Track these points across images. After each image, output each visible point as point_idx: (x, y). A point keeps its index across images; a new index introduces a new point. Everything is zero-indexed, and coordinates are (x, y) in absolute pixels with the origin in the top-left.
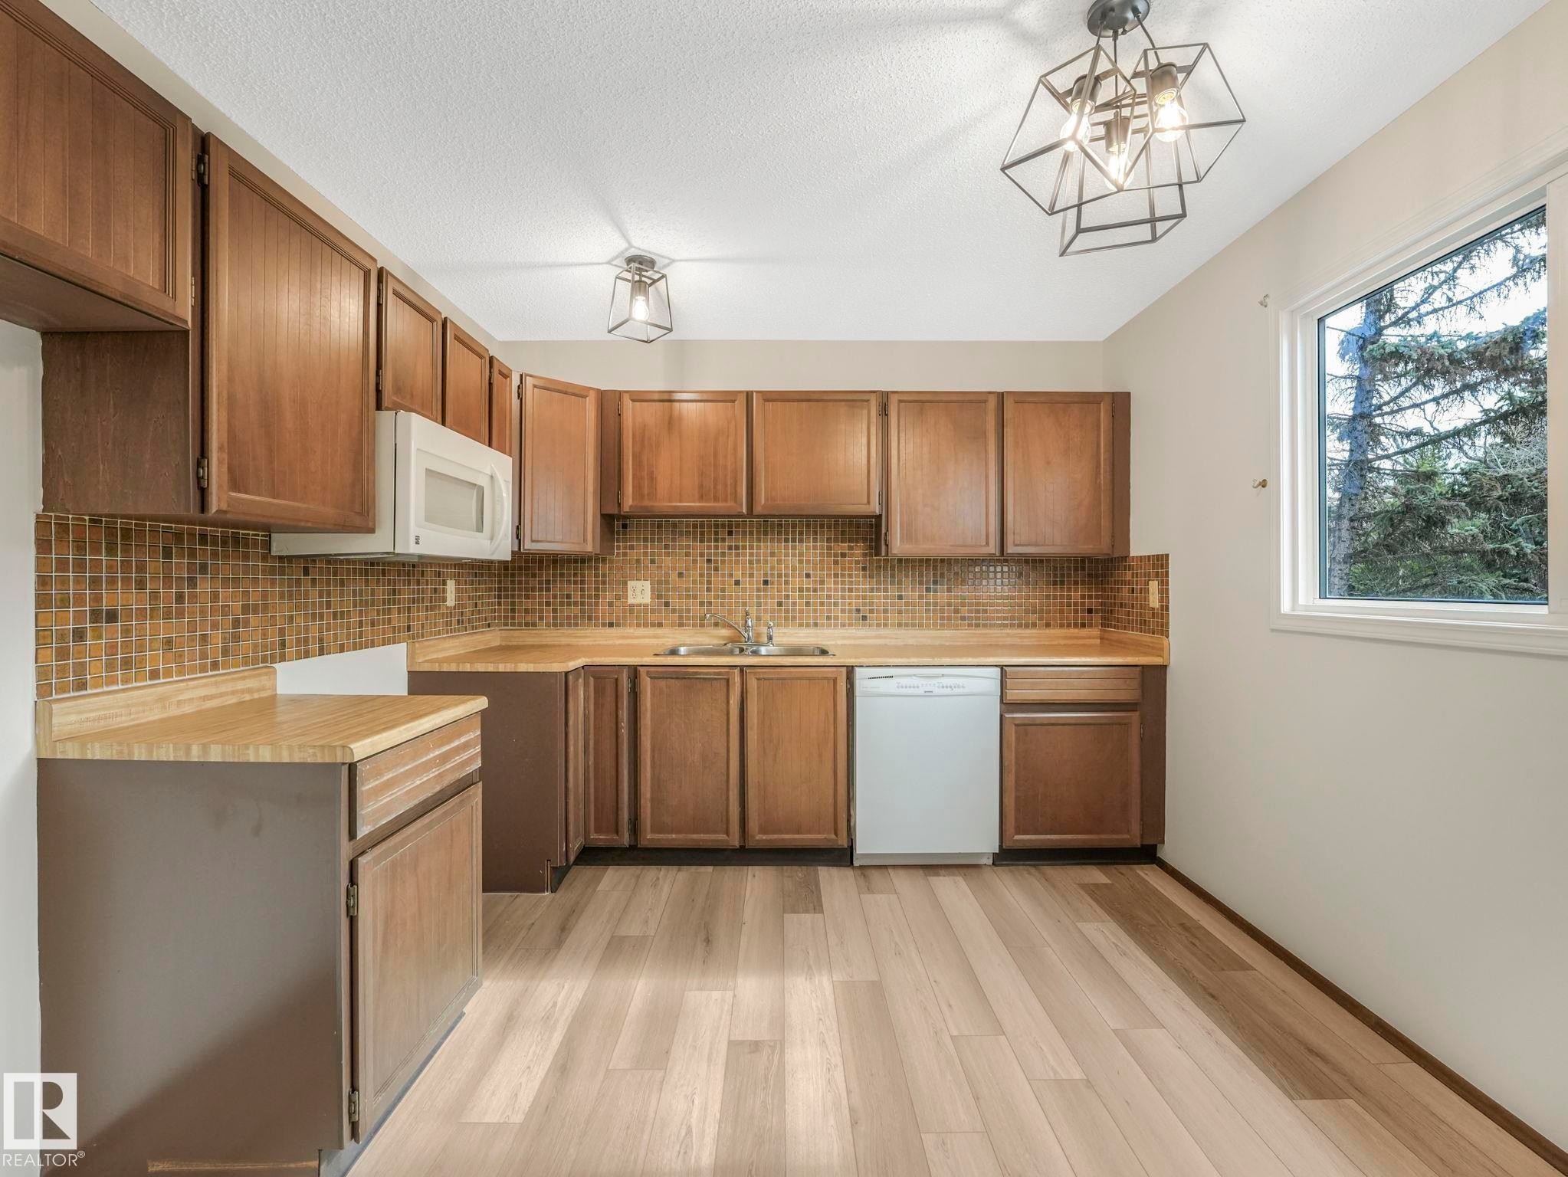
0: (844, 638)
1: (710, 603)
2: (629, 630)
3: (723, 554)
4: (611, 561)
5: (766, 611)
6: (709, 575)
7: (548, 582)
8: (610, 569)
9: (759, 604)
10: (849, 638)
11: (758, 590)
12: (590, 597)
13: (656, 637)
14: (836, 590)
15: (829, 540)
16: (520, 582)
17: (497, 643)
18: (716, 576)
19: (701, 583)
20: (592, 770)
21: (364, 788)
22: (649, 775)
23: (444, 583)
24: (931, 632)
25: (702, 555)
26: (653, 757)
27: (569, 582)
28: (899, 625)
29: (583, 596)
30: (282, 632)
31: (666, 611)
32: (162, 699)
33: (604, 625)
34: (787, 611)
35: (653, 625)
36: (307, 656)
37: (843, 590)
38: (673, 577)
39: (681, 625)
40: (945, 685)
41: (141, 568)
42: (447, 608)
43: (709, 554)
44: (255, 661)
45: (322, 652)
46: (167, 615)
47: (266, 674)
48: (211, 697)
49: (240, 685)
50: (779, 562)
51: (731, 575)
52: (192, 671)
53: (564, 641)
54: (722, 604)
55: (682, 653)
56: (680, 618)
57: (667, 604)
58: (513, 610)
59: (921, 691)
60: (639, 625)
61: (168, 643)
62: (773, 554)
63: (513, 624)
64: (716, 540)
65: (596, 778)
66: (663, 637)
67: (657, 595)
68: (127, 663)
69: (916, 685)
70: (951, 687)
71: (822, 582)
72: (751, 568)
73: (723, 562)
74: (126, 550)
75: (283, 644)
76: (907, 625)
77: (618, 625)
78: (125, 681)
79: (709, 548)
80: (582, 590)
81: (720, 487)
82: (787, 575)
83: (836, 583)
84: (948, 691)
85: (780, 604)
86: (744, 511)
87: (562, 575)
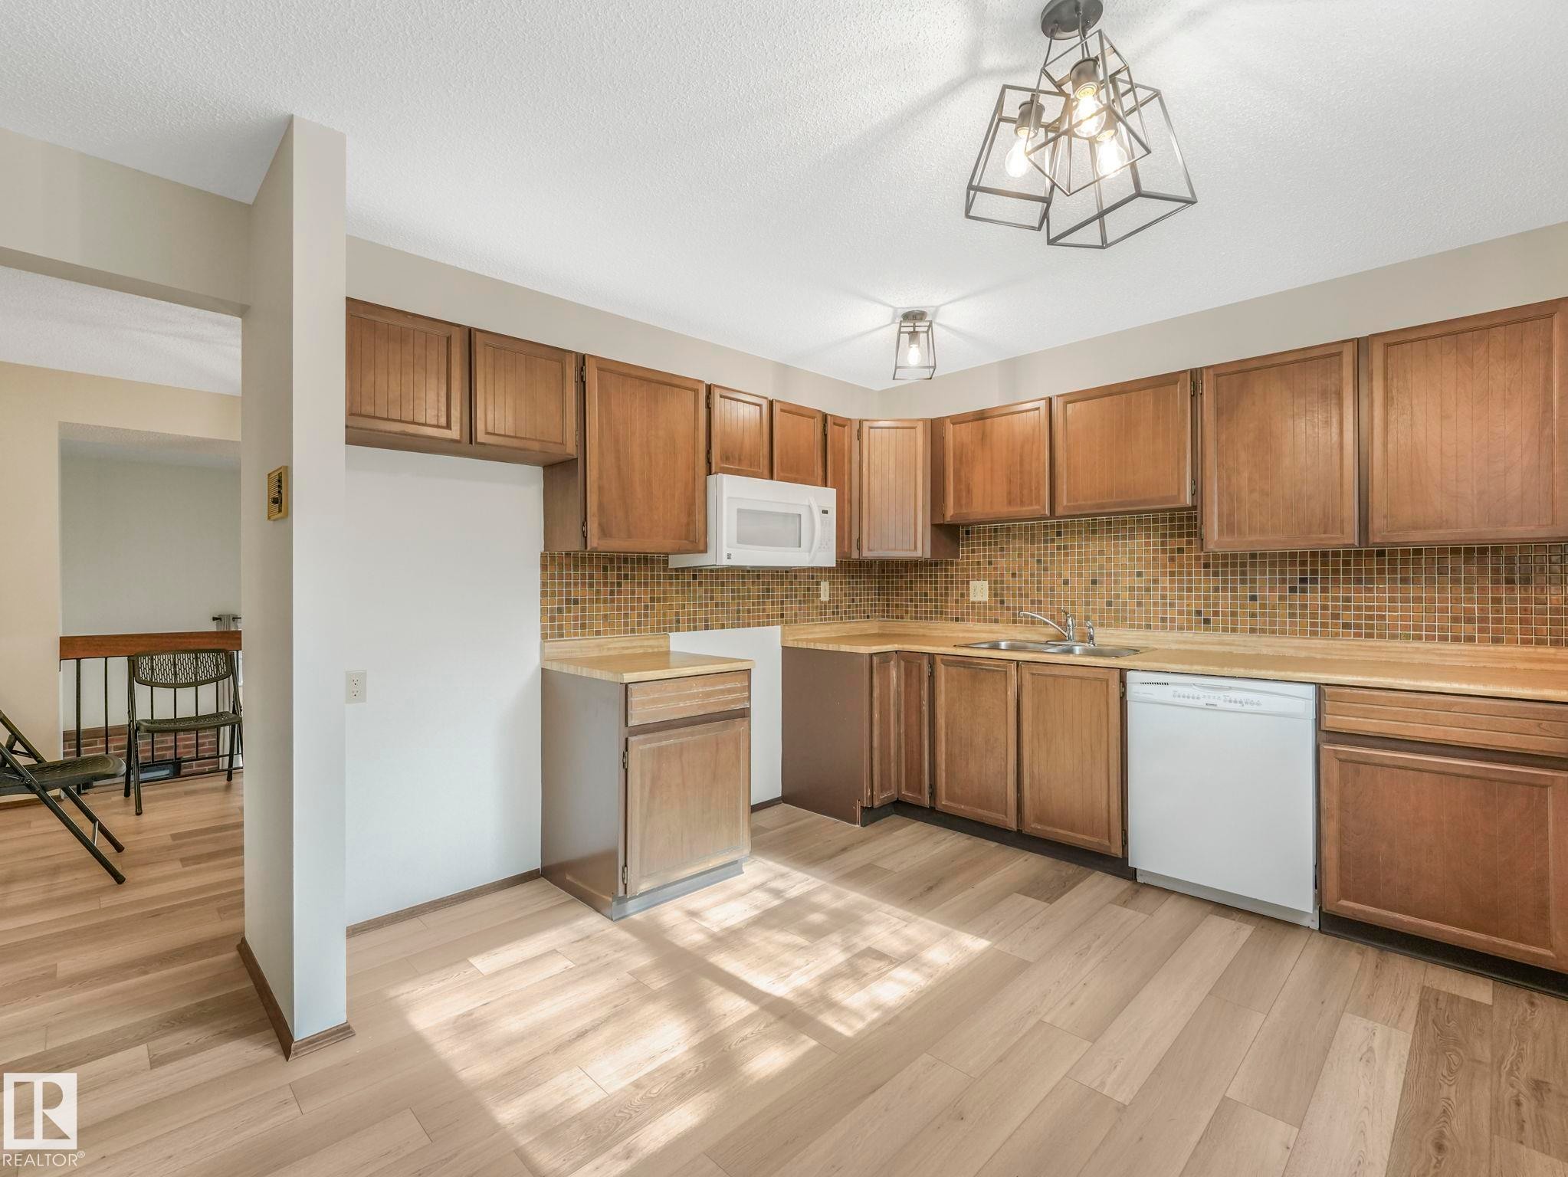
0: (1180, 642)
1: (1040, 602)
2: (970, 625)
3: (1052, 554)
4: (957, 564)
5: (1094, 611)
6: (1039, 575)
7: (911, 582)
8: (957, 570)
9: (1087, 604)
10: (1185, 642)
11: (1087, 589)
12: (941, 595)
13: (991, 632)
14: (1172, 590)
15: (1164, 536)
16: (892, 583)
17: (876, 631)
18: (1046, 576)
19: (1033, 583)
20: (903, 737)
21: (634, 699)
22: (943, 749)
23: (818, 583)
24: (1297, 641)
25: (1033, 556)
26: (947, 734)
27: (926, 582)
28: (1253, 631)
29: (936, 595)
30: (677, 614)
31: (1002, 608)
32: (599, 646)
33: (952, 619)
34: (1117, 611)
35: (991, 621)
36: (695, 629)
37: (1181, 589)
38: (1008, 578)
39: (1014, 622)
40: (1233, 699)
41: (591, 577)
42: (821, 602)
43: (1040, 555)
44: (659, 630)
45: (707, 628)
46: (605, 601)
47: (662, 638)
48: (627, 648)
49: (646, 643)
50: (1109, 560)
51: (1060, 575)
52: (619, 632)
53: (921, 631)
54: (1052, 603)
55: (1003, 647)
56: (1014, 615)
57: (1002, 602)
58: (888, 605)
59: (1202, 703)
60: (979, 621)
61: (605, 617)
62: (1101, 553)
63: (888, 617)
64: (1046, 541)
65: (906, 744)
66: (997, 633)
67: (994, 593)
68: (583, 626)
69: (1196, 696)
70: (1241, 702)
71: (1156, 581)
72: (1080, 568)
73: (1052, 562)
74: (584, 568)
75: (678, 621)
76: (1263, 631)
77: (963, 620)
78: (583, 635)
79: (1039, 549)
80: (936, 589)
81: (1025, 492)
82: (1116, 574)
83: (1172, 582)
84: (1238, 707)
85: (1109, 604)
86: (1047, 512)
87: (921, 576)
